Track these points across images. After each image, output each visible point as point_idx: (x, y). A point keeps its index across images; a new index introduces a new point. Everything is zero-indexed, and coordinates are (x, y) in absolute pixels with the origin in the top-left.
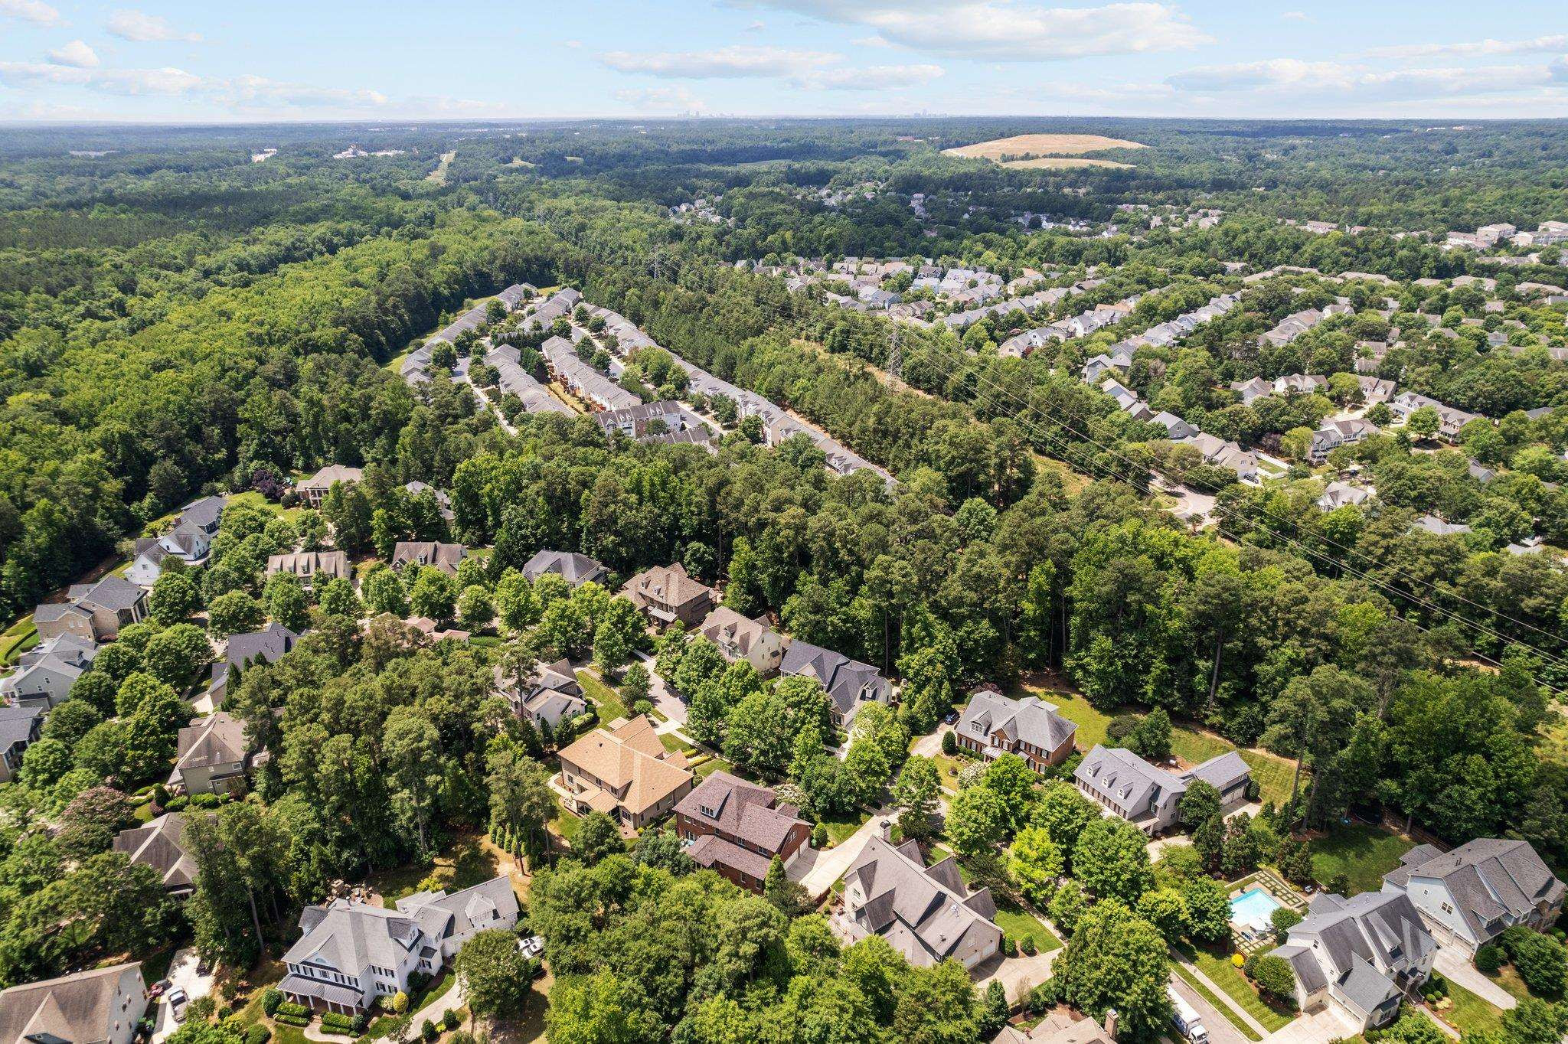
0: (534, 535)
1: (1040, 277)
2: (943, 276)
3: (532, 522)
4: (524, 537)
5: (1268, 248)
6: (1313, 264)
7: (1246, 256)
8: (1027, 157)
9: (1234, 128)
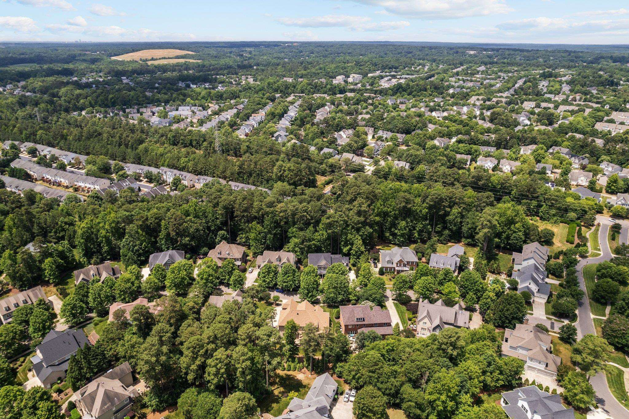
0: (141, 248)
1: (217, 107)
2: (177, 110)
3: (138, 243)
4: (137, 251)
5: (286, 88)
6: (302, 92)
7: (279, 92)
8: (153, 59)
9: (221, 45)
